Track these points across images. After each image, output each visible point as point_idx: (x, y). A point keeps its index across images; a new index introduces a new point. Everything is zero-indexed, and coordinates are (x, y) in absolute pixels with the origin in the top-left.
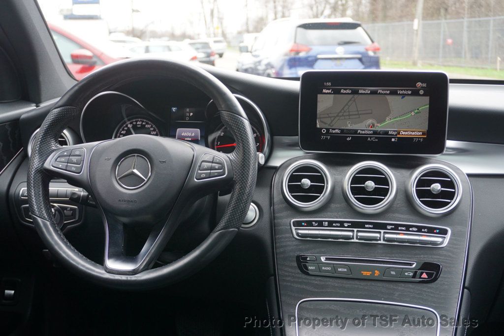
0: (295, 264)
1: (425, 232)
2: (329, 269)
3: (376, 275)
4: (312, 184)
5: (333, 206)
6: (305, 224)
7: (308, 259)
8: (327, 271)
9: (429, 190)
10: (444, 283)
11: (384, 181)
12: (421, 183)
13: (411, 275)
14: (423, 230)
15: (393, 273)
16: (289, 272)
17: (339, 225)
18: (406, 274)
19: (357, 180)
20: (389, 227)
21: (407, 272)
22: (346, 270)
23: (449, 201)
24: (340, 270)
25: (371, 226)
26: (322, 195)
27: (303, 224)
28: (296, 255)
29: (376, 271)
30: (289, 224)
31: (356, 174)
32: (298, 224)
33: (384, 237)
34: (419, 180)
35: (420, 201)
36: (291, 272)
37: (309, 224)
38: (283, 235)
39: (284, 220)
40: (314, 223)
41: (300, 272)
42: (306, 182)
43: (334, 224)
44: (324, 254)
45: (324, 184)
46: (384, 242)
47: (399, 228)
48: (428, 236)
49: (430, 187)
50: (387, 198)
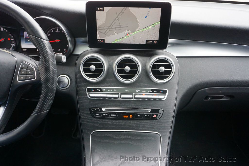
0: (89, 113)
1: (155, 93)
2: (107, 115)
3: (130, 117)
4: (96, 68)
5: (108, 80)
6: (94, 90)
7: (96, 110)
8: (106, 116)
9: (159, 70)
10: (164, 119)
11: (134, 66)
12: (154, 66)
13: (148, 116)
14: (155, 92)
15: (139, 116)
16: (86, 117)
17: (111, 90)
18: (146, 116)
19: (121, 65)
20: (137, 91)
21: (146, 114)
22: (115, 115)
23: (168, 75)
24: (112, 115)
25: (128, 91)
26: (102, 74)
27: (92, 90)
28: (89, 107)
29: (131, 115)
30: (85, 90)
31: (120, 62)
32: (89, 90)
33: (135, 96)
34: (154, 64)
35: (154, 76)
36: (87, 117)
37: (96, 90)
38: (82, 97)
39: (82, 88)
40: (98, 90)
41: (92, 117)
42: (93, 67)
43: (109, 90)
44: (104, 107)
45: (102, 68)
46: (135, 99)
47: (143, 91)
48: (157, 95)
49: (159, 68)
50: (136, 75)
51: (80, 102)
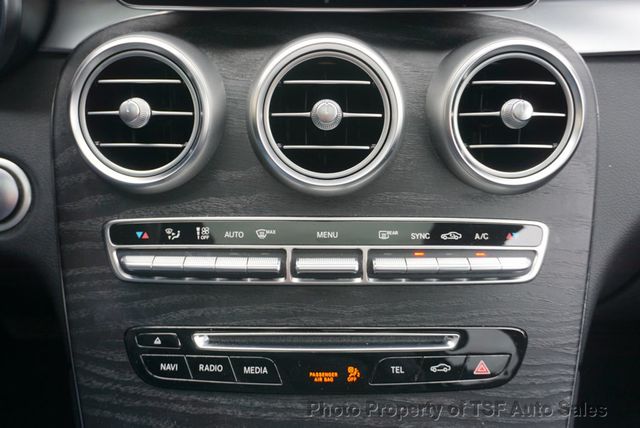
0: (124, 359)
1: (482, 242)
2: (218, 368)
3: (350, 379)
4: (155, 112)
5: (223, 176)
6: (146, 236)
7: (158, 341)
8: (214, 376)
9: (498, 118)
10: (533, 384)
11: (365, 97)
12: (473, 97)
13: (445, 370)
14: (477, 236)
15: (397, 370)
16: (106, 380)
17: (240, 234)
18: (433, 369)
19: (290, 96)
20: (384, 235)
21: (436, 362)
22: (265, 371)
23: (550, 147)
24: (248, 370)
25: (331, 235)
26: (188, 145)
27: (139, 234)
28: (123, 327)
29: (350, 369)
30: (99, 235)
31: (288, 76)
32: (124, 235)
33: (370, 265)
34: (470, 87)
35: (470, 150)
36: (111, 380)
37: (157, 234)
38: (85, 271)
39: (85, 222)
40: (169, 231)
41: (139, 380)
42: (138, 109)
43: (227, 235)
44: (203, 323)
45: (191, 114)
46: (371, 281)
47: (414, 236)
48: (490, 254)
49: (499, 109)
50: (377, 148)
51: (74, 297)
